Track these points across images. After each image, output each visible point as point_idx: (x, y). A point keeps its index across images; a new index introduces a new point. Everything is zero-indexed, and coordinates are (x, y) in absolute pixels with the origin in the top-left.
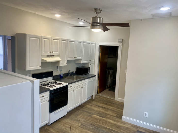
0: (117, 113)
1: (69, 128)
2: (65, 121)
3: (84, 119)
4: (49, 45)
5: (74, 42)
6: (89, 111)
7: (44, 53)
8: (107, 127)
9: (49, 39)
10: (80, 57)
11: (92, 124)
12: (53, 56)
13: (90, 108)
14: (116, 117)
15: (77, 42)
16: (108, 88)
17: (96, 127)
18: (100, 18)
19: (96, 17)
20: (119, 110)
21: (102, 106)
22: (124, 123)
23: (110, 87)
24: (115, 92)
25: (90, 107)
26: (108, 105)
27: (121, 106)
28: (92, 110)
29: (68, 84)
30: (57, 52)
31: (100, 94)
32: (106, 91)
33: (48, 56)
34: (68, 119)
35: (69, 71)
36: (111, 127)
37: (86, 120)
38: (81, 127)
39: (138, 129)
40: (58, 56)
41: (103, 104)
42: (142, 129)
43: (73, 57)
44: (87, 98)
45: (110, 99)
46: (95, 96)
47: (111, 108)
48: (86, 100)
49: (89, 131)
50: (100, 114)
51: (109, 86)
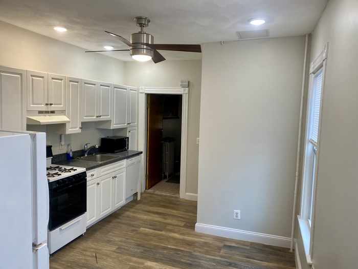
0: (185, 220)
1: (92, 256)
2: (83, 245)
3: (122, 237)
4: (44, 90)
5: (95, 85)
6: (131, 223)
7: (32, 105)
8: (169, 246)
9: (43, 77)
10: (108, 116)
11: (139, 245)
12: (53, 112)
13: (133, 216)
14: (184, 227)
15: (101, 85)
16: (165, 177)
17: (148, 249)
18: (148, 35)
19: (140, 33)
20: (189, 214)
21: (155, 210)
22: (199, 235)
23: (169, 176)
24: (179, 183)
25: (132, 214)
26: (169, 208)
27: (192, 207)
28: (138, 219)
29: (87, 170)
30: (61, 104)
31: (150, 191)
32: (163, 183)
33: (41, 112)
34: (89, 242)
35: (86, 145)
36: (177, 246)
37: (127, 239)
38: (118, 253)
39: (225, 242)
40: (62, 112)
41: (158, 206)
42: (231, 241)
43: (93, 116)
44: (126, 199)
45: (171, 197)
46: (141, 194)
47: (174, 212)
48: (123, 202)
49: (134, 257)
50: (153, 225)
51: (167, 174)
